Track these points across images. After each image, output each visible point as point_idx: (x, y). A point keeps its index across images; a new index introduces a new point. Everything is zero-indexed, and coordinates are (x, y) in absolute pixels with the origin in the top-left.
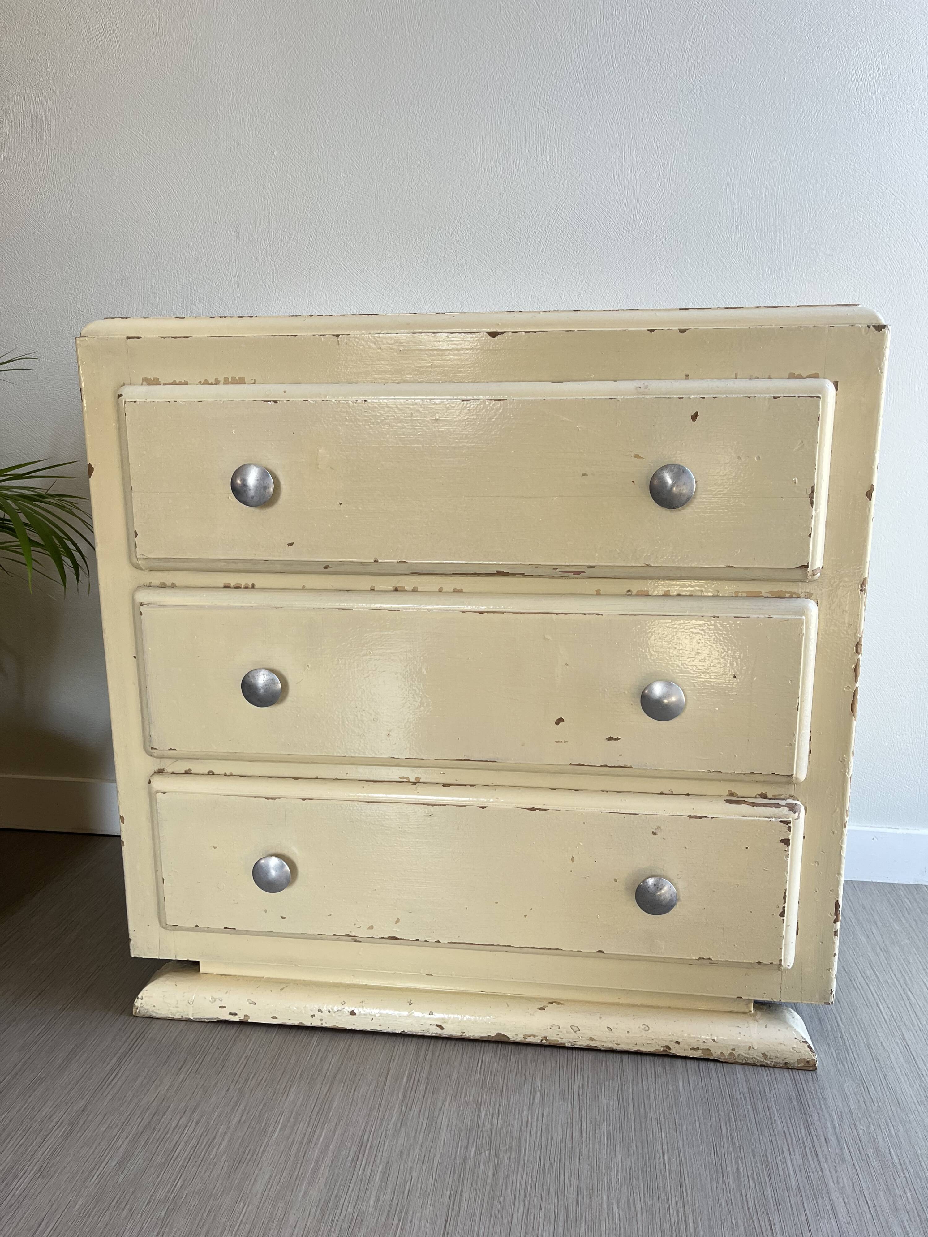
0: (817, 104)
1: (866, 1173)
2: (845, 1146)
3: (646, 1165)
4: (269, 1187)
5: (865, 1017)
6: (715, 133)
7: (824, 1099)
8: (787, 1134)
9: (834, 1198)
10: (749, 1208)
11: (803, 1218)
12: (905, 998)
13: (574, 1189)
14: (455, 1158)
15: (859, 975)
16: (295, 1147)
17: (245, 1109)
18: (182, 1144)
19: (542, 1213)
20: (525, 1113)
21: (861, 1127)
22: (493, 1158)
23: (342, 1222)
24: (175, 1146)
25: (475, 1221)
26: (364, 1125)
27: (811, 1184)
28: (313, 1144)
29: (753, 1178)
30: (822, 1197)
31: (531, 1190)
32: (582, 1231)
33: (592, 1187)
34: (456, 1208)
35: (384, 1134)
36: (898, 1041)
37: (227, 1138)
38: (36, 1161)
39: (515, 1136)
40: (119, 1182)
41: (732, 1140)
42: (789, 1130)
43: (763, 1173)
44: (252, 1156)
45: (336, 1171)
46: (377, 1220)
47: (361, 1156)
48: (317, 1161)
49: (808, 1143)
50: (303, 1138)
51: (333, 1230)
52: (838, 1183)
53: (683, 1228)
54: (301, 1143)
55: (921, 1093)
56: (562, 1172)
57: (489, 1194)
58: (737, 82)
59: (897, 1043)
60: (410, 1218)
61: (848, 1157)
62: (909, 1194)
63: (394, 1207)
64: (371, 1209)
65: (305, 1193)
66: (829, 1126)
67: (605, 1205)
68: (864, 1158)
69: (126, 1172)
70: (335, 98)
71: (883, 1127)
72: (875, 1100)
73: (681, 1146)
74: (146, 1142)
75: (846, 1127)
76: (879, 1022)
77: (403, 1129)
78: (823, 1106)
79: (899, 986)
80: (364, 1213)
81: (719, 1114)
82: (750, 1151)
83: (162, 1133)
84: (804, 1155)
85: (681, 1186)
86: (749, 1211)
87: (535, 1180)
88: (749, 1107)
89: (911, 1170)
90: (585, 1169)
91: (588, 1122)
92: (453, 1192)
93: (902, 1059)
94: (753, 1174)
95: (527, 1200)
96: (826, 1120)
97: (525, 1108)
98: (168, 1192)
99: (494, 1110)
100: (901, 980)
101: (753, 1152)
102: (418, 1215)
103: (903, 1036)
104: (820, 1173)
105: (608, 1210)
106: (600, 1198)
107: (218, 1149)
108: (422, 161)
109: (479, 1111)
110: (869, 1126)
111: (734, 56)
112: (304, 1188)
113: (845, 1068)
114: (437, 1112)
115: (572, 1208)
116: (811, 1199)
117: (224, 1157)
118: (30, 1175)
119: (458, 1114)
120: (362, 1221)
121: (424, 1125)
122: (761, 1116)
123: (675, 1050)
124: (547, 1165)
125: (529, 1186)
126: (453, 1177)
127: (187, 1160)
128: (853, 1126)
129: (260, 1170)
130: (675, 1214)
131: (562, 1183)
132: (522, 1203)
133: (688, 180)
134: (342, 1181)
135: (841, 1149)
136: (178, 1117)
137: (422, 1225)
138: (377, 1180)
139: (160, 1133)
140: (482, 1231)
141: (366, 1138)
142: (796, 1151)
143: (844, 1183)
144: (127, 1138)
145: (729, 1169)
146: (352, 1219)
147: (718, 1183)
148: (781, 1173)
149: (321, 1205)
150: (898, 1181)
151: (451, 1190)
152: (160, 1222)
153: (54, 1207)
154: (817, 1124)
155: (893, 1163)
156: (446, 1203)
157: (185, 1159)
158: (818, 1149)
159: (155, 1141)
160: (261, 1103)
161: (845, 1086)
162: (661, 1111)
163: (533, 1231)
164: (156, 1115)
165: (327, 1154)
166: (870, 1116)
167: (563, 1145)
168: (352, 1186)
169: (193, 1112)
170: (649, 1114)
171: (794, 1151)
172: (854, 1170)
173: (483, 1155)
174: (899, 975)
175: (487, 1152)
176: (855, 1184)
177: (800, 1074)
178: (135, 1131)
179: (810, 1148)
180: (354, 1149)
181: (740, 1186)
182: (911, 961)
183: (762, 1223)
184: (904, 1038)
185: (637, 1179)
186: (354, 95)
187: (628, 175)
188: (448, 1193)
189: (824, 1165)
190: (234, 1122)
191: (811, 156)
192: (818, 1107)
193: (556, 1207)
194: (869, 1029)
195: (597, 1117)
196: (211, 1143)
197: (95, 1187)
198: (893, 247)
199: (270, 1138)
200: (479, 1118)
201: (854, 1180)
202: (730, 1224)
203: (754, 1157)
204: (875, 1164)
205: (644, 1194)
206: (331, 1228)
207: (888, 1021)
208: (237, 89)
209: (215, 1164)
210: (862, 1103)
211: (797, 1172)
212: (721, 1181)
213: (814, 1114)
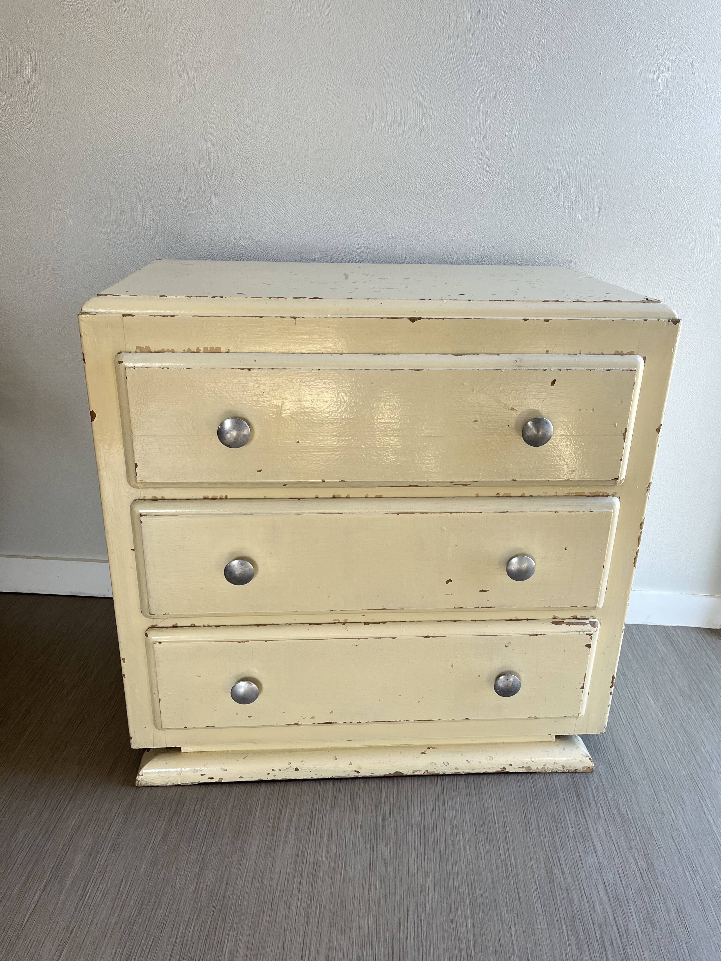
0: (622, 94)
1: (613, 825)
2: (600, 808)
3: (484, 823)
4: (260, 848)
6: (548, 111)
8: (566, 801)
9: (595, 841)
10: (545, 849)
11: (578, 854)
12: (635, 707)
13: (443, 840)
14: (370, 824)
16: (271, 821)
17: (235, 797)
18: (200, 822)
19: (426, 857)
20: (409, 793)
21: (609, 795)
22: (393, 822)
23: (308, 868)
24: (195, 824)
25: (386, 863)
26: (311, 804)
27: (581, 833)
28: (282, 819)
29: (547, 830)
30: (588, 841)
31: (418, 843)
32: (451, 867)
33: (454, 839)
34: (375, 856)
35: (325, 810)
36: (631, 736)
37: (227, 817)
38: (108, 841)
39: (405, 808)
40: (165, 851)
41: (534, 806)
42: (567, 798)
43: (553, 827)
44: (246, 828)
45: (299, 835)
46: (329, 866)
47: (313, 825)
48: (287, 829)
49: (579, 806)
50: (275, 815)
51: (303, 873)
52: (597, 832)
53: (509, 863)
54: (275, 818)
56: (435, 830)
57: (393, 845)
58: (566, 74)
59: (630, 739)
60: (348, 863)
61: (602, 815)
62: (638, 838)
63: (338, 856)
64: (324, 859)
65: (283, 850)
66: (591, 794)
67: (462, 850)
68: (612, 815)
69: (168, 844)
70: (262, 65)
71: (622, 795)
72: (617, 777)
73: (504, 810)
74: (177, 824)
75: (600, 795)
77: (336, 806)
78: (586, 782)
79: (631, 699)
80: (320, 861)
81: (525, 789)
82: (545, 812)
83: (186, 816)
84: (576, 814)
85: (506, 836)
86: (546, 851)
87: (419, 835)
89: (639, 823)
90: (449, 827)
91: (448, 797)
92: (371, 846)
93: (633, 749)
94: (547, 827)
95: (416, 848)
97: (409, 790)
98: (198, 854)
99: (390, 791)
101: (546, 812)
102: (353, 861)
103: (634, 733)
104: (586, 825)
105: (464, 853)
106: (459, 845)
107: (223, 825)
108: (329, 119)
109: (381, 793)
110: (614, 795)
111: (566, 53)
112: (281, 847)
113: (599, 756)
114: (355, 794)
115: (443, 852)
116: (581, 843)
117: (228, 830)
118: (107, 850)
119: (369, 795)
120: (320, 866)
121: (349, 803)
122: (550, 789)
123: (509, 769)
124: (426, 826)
125: (417, 840)
126: (371, 836)
127: (205, 833)
128: (605, 795)
129: (252, 837)
130: (503, 854)
131: (436, 837)
132: (414, 851)
133: (526, 146)
134: (304, 841)
135: (598, 810)
136: (194, 805)
137: (356, 867)
138: (325, 840)
139: (184, 816)
140: (392, 870)
141: (314, 813)
142: (572, 811)
143: (600, 831)
144: (164, 821)
145: (533, 824)
146: (314, 866)
148: (563, 826)
149: (293, 858)
150: (632, 830)
151: (371, 844)
152: (197, 875)
153: (127, 870)
154: (584, 793)
155: (628, 818)
156: (369, 853)
157: (204, 833)
158: (585, 810)
159: (182, 821)
160: (245, 793)
161: (599, 767)
162: (491, 789)
163: (421, 868)
164: (179, 804)
165: (292, 825)
166: (615, 787)
167: (434, 812)
168: (310, 844)
169: (203, 801)
170: (484, 791)
171: (570, 811)
172: (606, 824)
173: (387, 821)
174: (631, 691)
175: (389, 819)
176: (607, 833)
178: (168, 815)
179: (580, 809)
180: (308, 820)
181: (540, 835)
182: (639, 681)
183: (554, 858)
184: (635, 736)
185: (480, 832)
186: (277, 63)
187: (483, 139)
188: (369, 846)
189: (588, 820)
190: (230, 806)
191: (615, 133)
192: (584, 782)
193: (434, 852)
195: (453, 794)
196: (218, 820)
197: (151, 855)
198: (667, 203)
199: (255, 816)
200: (382, 797)
201: (606, 830)
202: (535, 860)
203: (547, 816)
204: (618, 819)
205: (485, 842)
206: (302, 872)
207: (624, 723)
208: (184, 53)
209: (224, 835)
210: (609, 779)
211: (573, 824)
212: (529, 832)
213: (582, 787)
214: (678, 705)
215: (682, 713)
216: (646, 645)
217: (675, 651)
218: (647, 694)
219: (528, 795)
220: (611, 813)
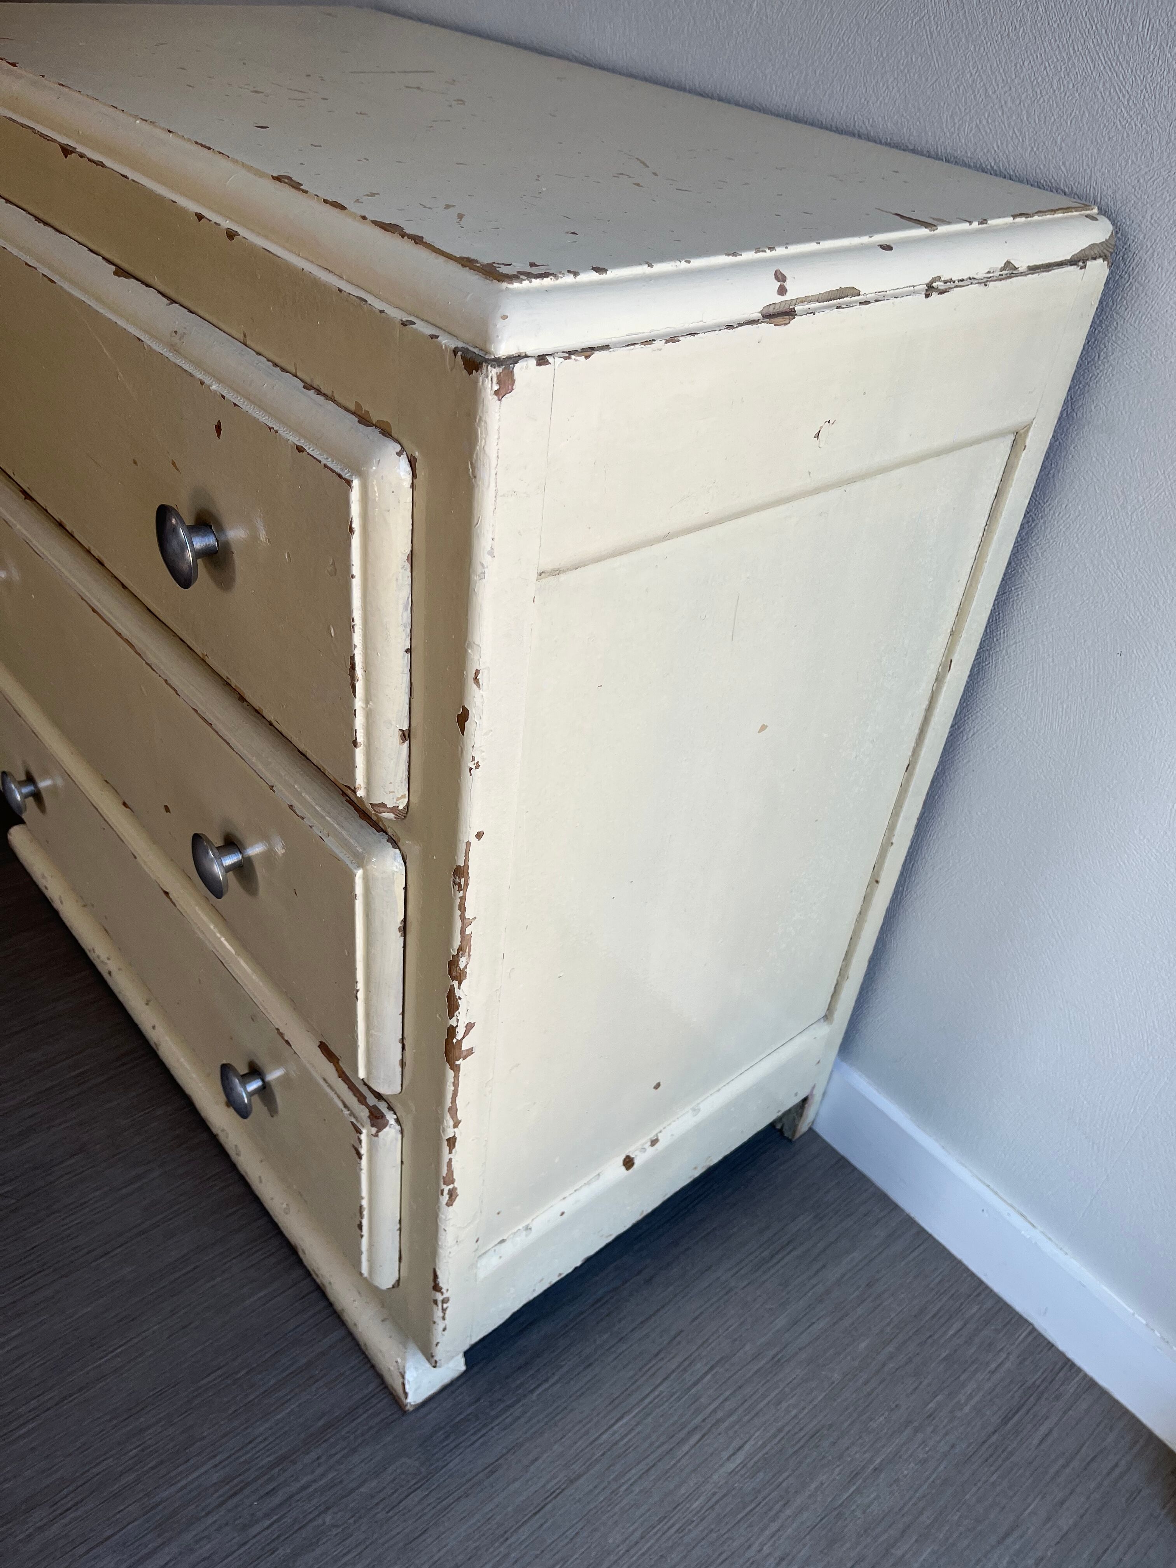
2: (275, 1517)
3: (93, 1339)
5: (582, 1413)
7: (354, 1450)
8: (254, 1444)
10: (88, 1470)
11: (109, 1532)
12: (676, 1440)
15: (679, 1359)
21: (328, 1519)
27: (177, 1512)
29: (142, 1451)
30: (159, 1536)
36: (561, 1476)
41: (195, 1397)
42: (261, 1442)
43: (159, 1456)
49: (251, 1475)
52: (197, 1542)
55: (460, 1557)
59: (555, 1476)
61: (254, 1531)
66: (304, 1481)
68: (267, 1549)
71: (348, 1542)
72: (399, 1508)
73: (149, 1353)
75: (315, 1501)
76: (587, 1433)
78: (339, 1455)
81: (236, 1358)
82: (190, 1424)
84: (227, 1480)
86: (83, 1473)
88: (273, 1382)
90: (47, 1292)
93: (522, 1497)
94: (150, 1446)
96: (313, 1471)
99: (83, 1166)
100: (720, 1414)
103: (580, 1476)
104: (203, 1513)
110: (337, 1526)
116: (145, 1527)
128: (322, 1508)
135: (267, 1516)
143: (201, 1547)
145: (141, 1420)
147: (110, 1420)
158: (247, 1491)
161: (404, 1460)
166: (361, 1517)
170: (180, 1296)
171: (222, 1469)
172: (236, 1547)
174: (729, 1406)
177: (386, 1400)
179: (243, 1480)
181: (122, 1443)
182: (784, 1405)
184: (572, 1482)
189: (220, 1512)
192: (333, 1451)
194: (557, 1429)
200: (60, 1163)
202: (50, 1465)
203: (184, 1432)
207: (597, 1443)
210: (381, 1495)
211: (189, 1489)
212: (114, 1422)
213: (313, 1455)
214: (774, 1526)
215: (756, 1547)
216: (945, 1359)
217: (990, 1429)
218: (752, 1442)
219: (219, 1372)
220: (272, 1545)
